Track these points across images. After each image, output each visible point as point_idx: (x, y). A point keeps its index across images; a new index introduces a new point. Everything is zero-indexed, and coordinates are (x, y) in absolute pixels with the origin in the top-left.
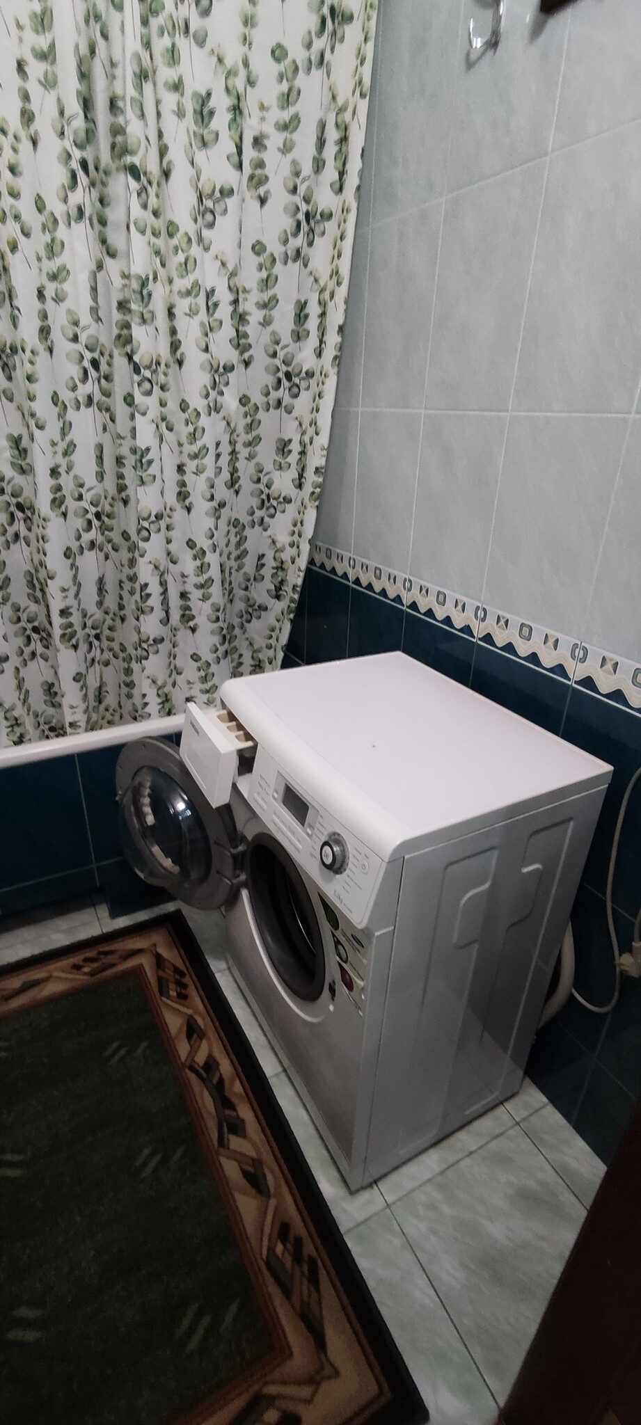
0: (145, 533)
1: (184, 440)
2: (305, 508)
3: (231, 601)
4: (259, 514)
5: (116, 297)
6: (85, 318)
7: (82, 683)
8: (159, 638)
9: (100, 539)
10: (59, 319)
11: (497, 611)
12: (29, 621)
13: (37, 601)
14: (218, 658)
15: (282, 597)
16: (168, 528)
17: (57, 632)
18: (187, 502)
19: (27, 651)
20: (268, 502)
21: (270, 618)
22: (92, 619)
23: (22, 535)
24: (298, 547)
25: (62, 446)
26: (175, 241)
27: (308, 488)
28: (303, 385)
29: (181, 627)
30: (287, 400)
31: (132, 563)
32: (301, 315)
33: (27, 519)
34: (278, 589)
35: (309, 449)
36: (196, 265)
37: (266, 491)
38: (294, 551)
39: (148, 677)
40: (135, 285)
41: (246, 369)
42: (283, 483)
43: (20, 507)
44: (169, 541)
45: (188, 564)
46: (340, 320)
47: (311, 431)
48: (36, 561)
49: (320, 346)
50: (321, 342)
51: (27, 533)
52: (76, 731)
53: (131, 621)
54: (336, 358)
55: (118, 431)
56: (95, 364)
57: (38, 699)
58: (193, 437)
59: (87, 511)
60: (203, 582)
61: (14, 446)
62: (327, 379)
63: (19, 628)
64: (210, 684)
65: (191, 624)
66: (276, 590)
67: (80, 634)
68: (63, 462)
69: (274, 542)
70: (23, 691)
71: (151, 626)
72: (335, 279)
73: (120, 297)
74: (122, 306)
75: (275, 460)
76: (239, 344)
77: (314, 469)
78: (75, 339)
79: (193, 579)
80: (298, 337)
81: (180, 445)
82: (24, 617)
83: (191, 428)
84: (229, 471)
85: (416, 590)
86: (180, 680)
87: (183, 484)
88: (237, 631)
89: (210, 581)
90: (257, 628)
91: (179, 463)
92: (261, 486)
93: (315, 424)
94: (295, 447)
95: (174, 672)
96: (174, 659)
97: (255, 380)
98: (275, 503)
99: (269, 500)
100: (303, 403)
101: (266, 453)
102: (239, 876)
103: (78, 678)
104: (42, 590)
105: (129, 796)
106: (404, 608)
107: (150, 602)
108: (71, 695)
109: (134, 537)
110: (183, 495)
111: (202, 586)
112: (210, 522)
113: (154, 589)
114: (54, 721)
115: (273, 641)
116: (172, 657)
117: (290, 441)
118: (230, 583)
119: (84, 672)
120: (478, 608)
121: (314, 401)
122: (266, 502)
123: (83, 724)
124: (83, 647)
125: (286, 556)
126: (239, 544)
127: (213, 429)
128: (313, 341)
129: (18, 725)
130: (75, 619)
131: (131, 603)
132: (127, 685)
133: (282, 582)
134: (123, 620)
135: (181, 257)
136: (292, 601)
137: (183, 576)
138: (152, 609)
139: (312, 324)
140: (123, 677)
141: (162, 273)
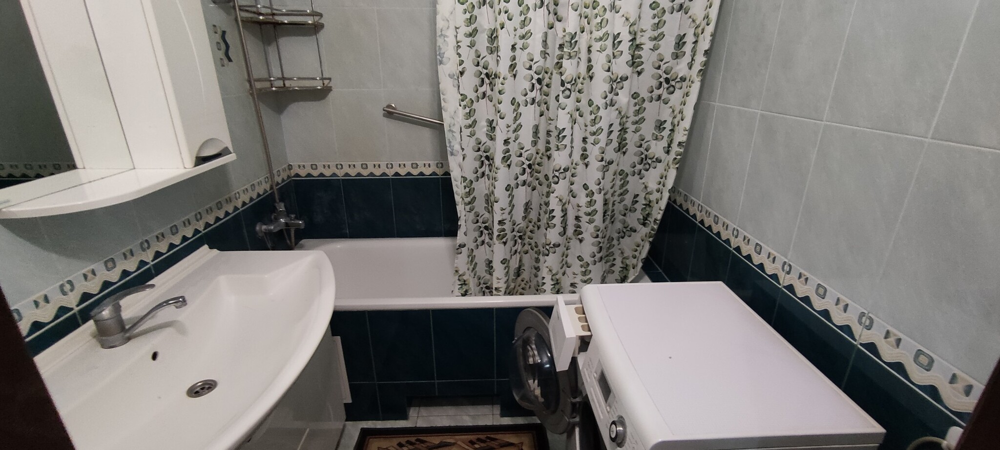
0: (556, 179)
1: (588, 123)
2: (669, 168)
3: (613, 222)
4: (639, 167)
5: (560, 42)
6: (537, 57)
7: (506, 265)
8: (557, 244)
9: (530, 179)
10: (522, 58)
11: (800, 269)
12: (483, 223)
13: (489, 212)
14: (595, 261)
15: (647, 225)
16: (573, 175)
17: (496, 233)
18: (586, 160)
19: (480, 240)
20: (646, 161)
21: (637, 238)
22: (519, 226)
23: (486, 174)
24: (662, 193)
25: (514, 126)
26: (596, 11)
27: (673, 155)
28: (678, 85)
29: (574, 237)
30: (665, 95)
31: (548, 195)
32: (680, 42)
33: (490, 165)
34: (645, 219)
35: (676, 128)
36: (607, 23)
37: (646, 153)
38: (658, 195)
39: (547, 267)
40: (568, 38)
41: (638, 76)
42: (657, 149)
43: (487, 158)
44: (572, 184)
45: (583, 200)
46: (707, 47)
47: (679, 117)
48: (491, 190)
49: (692, 62)
50: (693, 60)
51: (489, 173)
52: (499, 294)
53: (543, 229)
54: (701, 70)
55: (550, 116)
56: (539, 81)
57: (481, 269)
58: (594, 122)
59: (524, 163)
60: (590, 212)
61: (489, 125)
62: (693, 85)
63: (477, 226)
64: (588, 277)
65: (580, 237)
66: (643, 219)
67: (509, 235)
68: (513, 136)
69: (646, 187)
70: (474, 263)
71: (553, 236)
72: (706, 20)
73: (561, 42)
74: (561, 47)
75: (653, 133)
76: (634, 63)
77: (678, 143)
78: (530, 68)
79: (584, 209)
80: (676, 56)
81: (586, 126)
82: (481, 220)
83: (593, 117)
84: (617, 142)
85: (740, 238)
86: (568, 271)
87: (585, 150)
88: (615, 242)
89: (595, 211)
90: (627, 244)
91: (584, 136)
92: (642, 149)
93: (682, 113)
94: (668, 126)
95: (565, 266)
96: (566, 257)
97: (645, 83)
98: (650, 161)
99: (646, 159)
100: (676, 98)
101: (648, 129)
102: (574, 418)
103: (504, 262)
104: (491, 207)
105: (520, 343)
106: (731, 249)
107: (554, 221)
108: (499, 270)
109: (551, 179)
110: (584, 157)
111: (589, 214)
112: (599, 175)
113: (558, 213)
114: (489, 283)
115: (637, 254)
116: (565, 256)
117: (665, 121)
118: (613, 211)
119: (508, 258)
120: (785, 263)
121: (683, 98)
122: (644, 159)
123: (503, 290)
124: (510, 243)
125: (653, 197)
126: (622, 186)
127: (608, 117)
128: (687, 58)
129: (465, 284)
130: (508, 226)
131: (544, 218)
132: (536, 269)
133: (648, 215)
134: (539, 228)
135: (599, 20)
136: (653, 229)
137: (578, 206)
138: (555, 225)
139: (688, 48)
140: (534, 263)
141: (587, 28)
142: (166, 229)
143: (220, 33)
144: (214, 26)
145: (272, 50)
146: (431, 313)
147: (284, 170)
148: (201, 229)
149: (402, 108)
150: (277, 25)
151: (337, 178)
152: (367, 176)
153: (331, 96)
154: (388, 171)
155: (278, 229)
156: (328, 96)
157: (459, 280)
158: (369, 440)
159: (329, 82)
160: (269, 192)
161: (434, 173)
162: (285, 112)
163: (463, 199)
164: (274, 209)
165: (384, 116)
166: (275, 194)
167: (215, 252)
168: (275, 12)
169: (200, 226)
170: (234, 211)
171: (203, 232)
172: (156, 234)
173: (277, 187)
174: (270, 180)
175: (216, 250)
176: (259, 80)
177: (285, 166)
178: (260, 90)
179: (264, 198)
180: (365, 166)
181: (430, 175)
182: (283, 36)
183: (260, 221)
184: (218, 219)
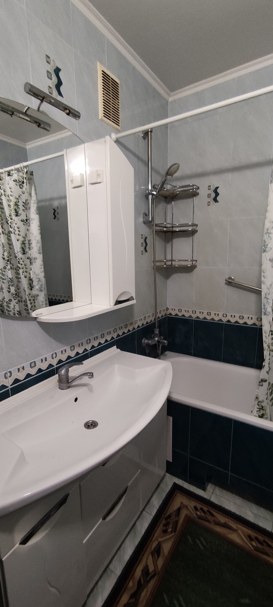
129: (263, 409)
142: (99, 335)
143: (144, 238)
144: (142, 235)
145: (169, 246)
146: (233, 422)
147: (164, 310)
148: (115, 337)
149: (238, 280)
150: (174, 232)
151: (191, 319)
152: (210, 320)
153: (195, 270)
154: (223, 319)
155: (153, 343)
156: (194, 271)
157: (258, 405)
158: (177, 493)
159: (196, 263)
160: (153, 322)
161: (254, 324)
162: (170, 279)
163: (269, 347)
164: (153, 332)
165: (226, 284)
166: (156, 323)
167: (119, 350)
168: (174, 226)
169: (115, 336)
170: (133, 330)
171: (116, 339)
172: (94, 336)
173: (158, 320)
174: (155, 315)
175: (119, 349)
176: (158, 261)
177: (165, 308)
178: (158, 266)
179: (150, 325)
180: (209, 314)
181: (251, 325)
182: (176, 238)
183: (145, 337)
184: (124, 333)
